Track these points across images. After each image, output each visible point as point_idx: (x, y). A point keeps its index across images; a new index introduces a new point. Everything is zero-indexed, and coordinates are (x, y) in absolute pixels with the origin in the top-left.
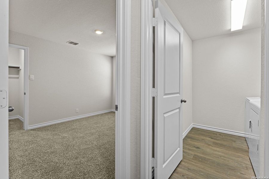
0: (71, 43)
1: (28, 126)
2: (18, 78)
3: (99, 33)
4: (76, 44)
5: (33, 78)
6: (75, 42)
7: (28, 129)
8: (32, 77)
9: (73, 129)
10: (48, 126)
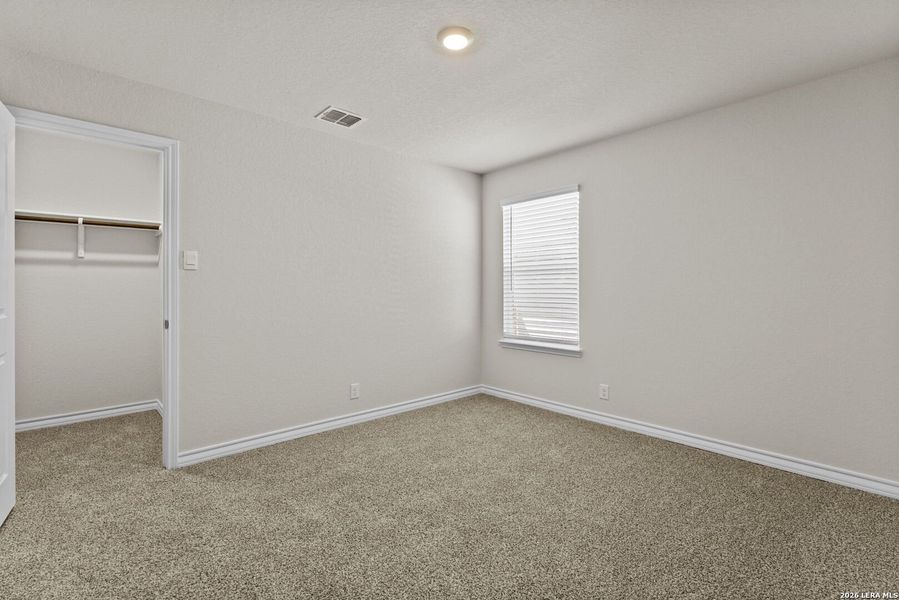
0: (335, 116)
1: (177, 455)
2: (156, 264)
3: (456, 42)
4: (351, 121)
5: (196, 262)
6: (349, 111)
7: (180, 466)
8: (193, 257)
9: (344, 479)
10: (250, 454)
